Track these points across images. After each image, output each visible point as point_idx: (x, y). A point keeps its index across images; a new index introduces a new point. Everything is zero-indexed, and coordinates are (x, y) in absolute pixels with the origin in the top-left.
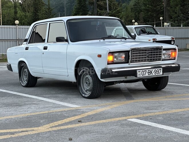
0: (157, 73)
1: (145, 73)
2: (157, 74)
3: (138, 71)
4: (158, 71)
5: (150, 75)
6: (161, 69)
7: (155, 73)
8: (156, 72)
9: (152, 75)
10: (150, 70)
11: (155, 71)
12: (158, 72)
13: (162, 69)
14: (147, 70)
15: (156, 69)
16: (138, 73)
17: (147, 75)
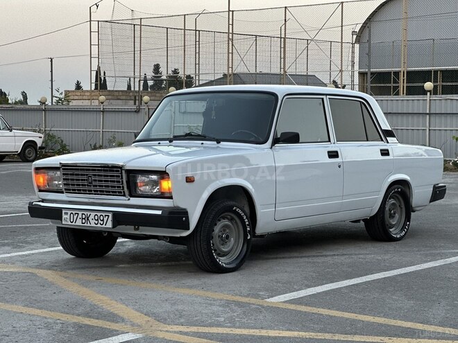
0: (100, 221)
1: (75, 217)
2: (99, 225)
3: (64, 211)
4: (102, 218)
5: (86, 224)
6: (108, 216)
7: (96, 222)
8: (98, 220)
9: (89, 225)
10: (86, 213)
11: (96, 218)
12: (103, 220)
13: (110, 215)
14: (80, 213)
15: (99, 214)
16: (64, 216)
17: (79, 223)
